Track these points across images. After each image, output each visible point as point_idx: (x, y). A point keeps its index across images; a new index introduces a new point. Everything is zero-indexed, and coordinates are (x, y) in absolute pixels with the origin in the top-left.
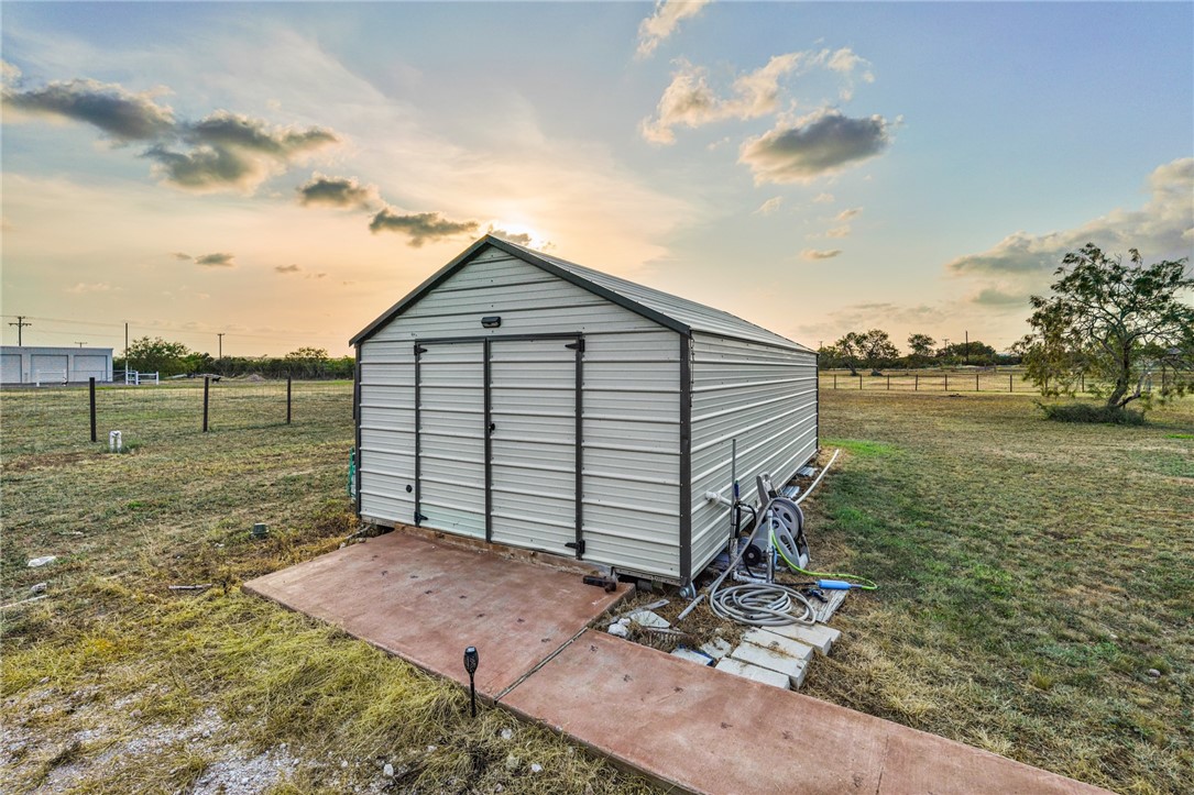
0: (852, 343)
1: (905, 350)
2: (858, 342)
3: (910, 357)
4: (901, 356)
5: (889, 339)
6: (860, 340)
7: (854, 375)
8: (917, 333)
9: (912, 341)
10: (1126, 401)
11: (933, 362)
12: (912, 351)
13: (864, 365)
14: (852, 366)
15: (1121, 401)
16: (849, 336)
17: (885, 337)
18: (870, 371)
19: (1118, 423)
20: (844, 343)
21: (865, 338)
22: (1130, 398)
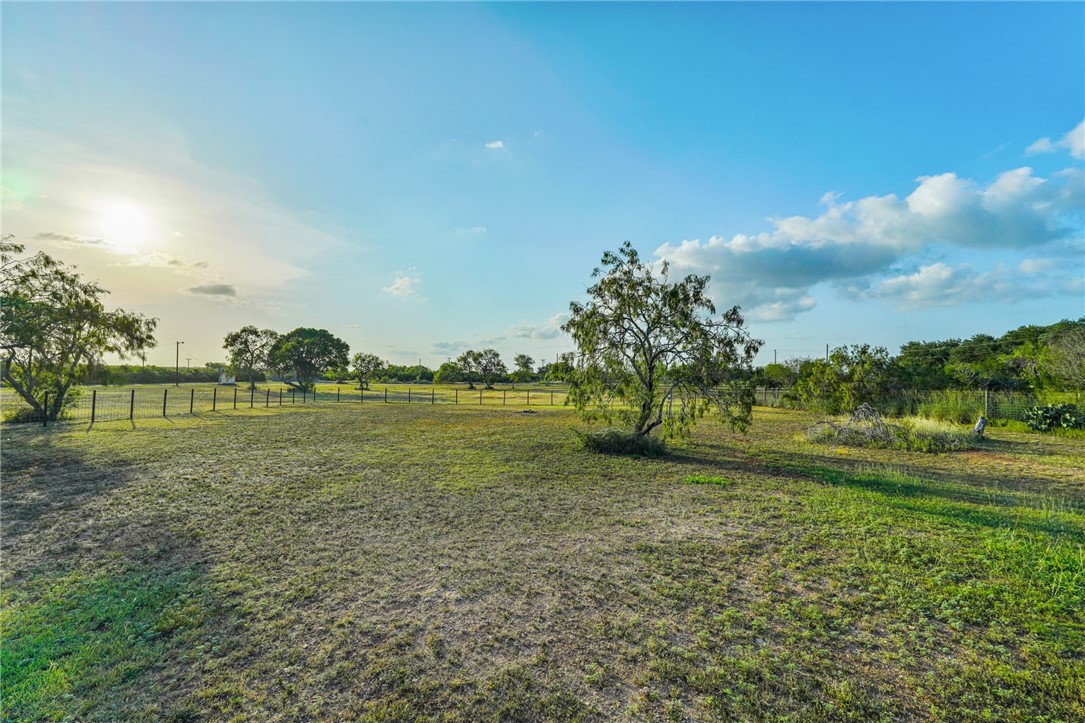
0: (470, 360)
1: (512, 368)
2: (475, 360)
3: (516, 374)
4: (509, 372)
5: (500, 358)
6: (477, 357)
7: (472, 388)
8: (521, 354)
9: (517, 360)
10: (650, 428)
11: (534, 378)
12: (517, 368)
13: (480, 380)
14: (471, 380)
15: (645, 428)
16: (468, 353)
17: (497, 355)
18: (485, 386)
19: (644, 455)
20: (464, 359)
21: (481, 355)
22: (654, 425)
